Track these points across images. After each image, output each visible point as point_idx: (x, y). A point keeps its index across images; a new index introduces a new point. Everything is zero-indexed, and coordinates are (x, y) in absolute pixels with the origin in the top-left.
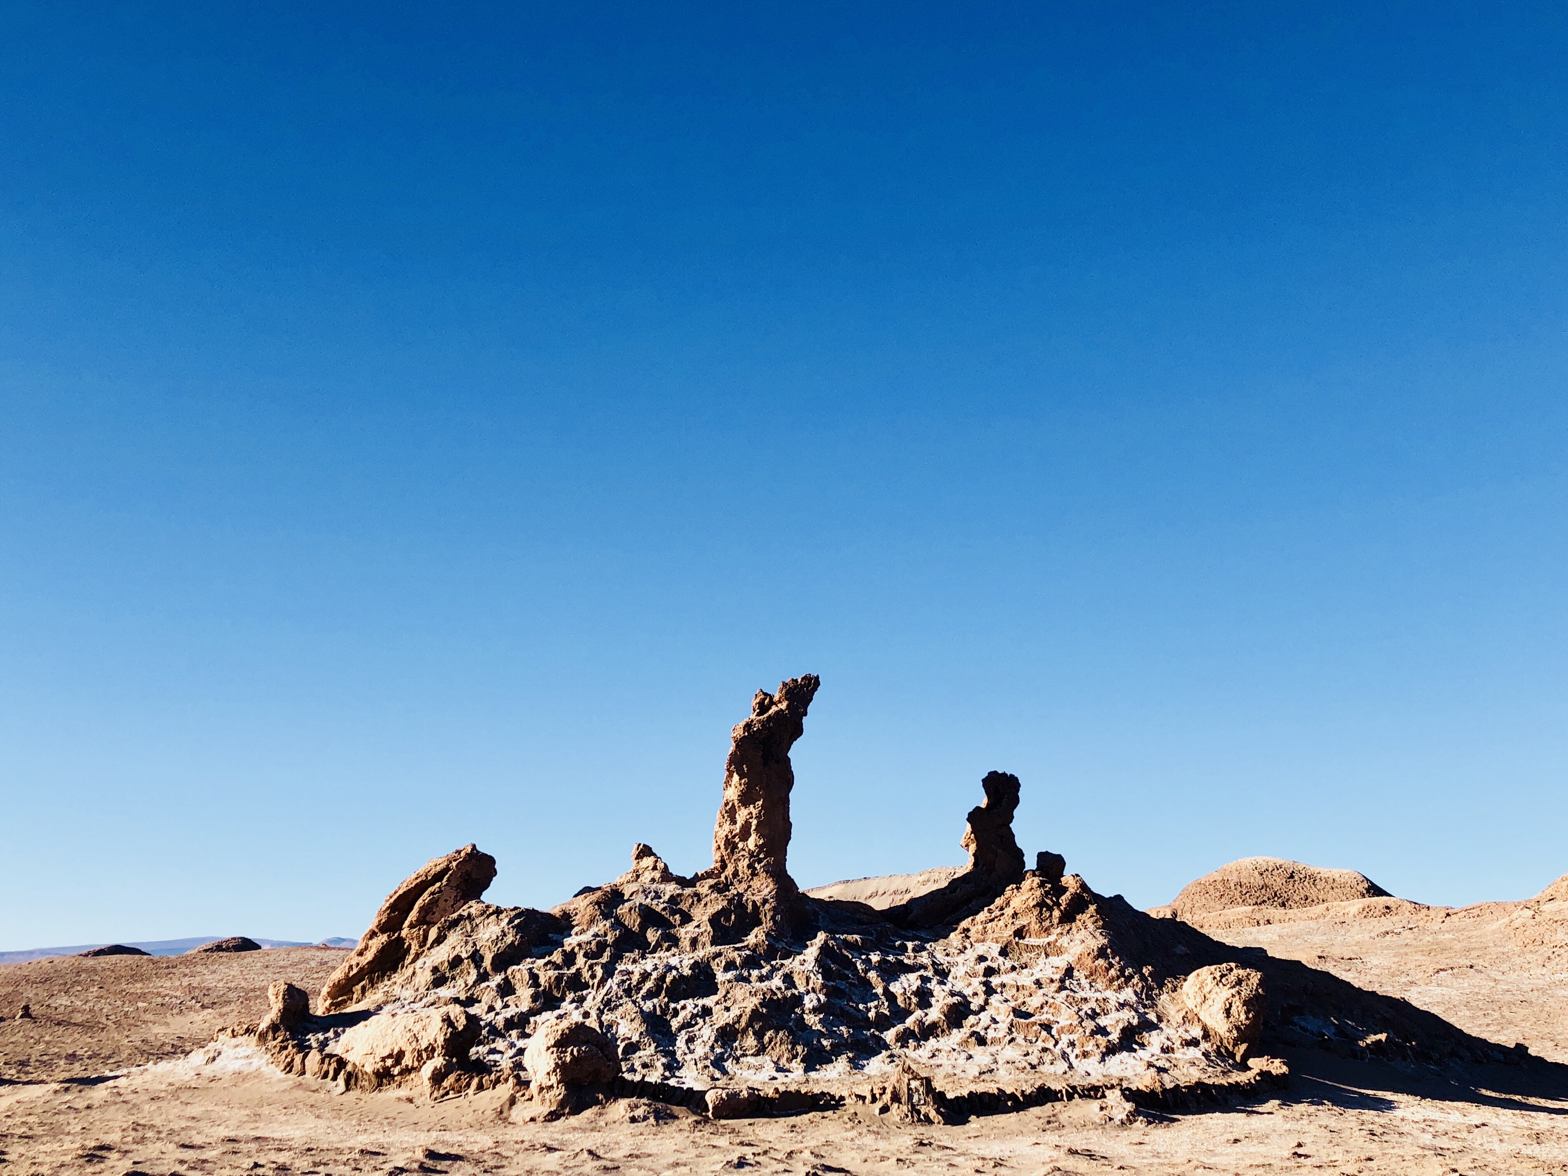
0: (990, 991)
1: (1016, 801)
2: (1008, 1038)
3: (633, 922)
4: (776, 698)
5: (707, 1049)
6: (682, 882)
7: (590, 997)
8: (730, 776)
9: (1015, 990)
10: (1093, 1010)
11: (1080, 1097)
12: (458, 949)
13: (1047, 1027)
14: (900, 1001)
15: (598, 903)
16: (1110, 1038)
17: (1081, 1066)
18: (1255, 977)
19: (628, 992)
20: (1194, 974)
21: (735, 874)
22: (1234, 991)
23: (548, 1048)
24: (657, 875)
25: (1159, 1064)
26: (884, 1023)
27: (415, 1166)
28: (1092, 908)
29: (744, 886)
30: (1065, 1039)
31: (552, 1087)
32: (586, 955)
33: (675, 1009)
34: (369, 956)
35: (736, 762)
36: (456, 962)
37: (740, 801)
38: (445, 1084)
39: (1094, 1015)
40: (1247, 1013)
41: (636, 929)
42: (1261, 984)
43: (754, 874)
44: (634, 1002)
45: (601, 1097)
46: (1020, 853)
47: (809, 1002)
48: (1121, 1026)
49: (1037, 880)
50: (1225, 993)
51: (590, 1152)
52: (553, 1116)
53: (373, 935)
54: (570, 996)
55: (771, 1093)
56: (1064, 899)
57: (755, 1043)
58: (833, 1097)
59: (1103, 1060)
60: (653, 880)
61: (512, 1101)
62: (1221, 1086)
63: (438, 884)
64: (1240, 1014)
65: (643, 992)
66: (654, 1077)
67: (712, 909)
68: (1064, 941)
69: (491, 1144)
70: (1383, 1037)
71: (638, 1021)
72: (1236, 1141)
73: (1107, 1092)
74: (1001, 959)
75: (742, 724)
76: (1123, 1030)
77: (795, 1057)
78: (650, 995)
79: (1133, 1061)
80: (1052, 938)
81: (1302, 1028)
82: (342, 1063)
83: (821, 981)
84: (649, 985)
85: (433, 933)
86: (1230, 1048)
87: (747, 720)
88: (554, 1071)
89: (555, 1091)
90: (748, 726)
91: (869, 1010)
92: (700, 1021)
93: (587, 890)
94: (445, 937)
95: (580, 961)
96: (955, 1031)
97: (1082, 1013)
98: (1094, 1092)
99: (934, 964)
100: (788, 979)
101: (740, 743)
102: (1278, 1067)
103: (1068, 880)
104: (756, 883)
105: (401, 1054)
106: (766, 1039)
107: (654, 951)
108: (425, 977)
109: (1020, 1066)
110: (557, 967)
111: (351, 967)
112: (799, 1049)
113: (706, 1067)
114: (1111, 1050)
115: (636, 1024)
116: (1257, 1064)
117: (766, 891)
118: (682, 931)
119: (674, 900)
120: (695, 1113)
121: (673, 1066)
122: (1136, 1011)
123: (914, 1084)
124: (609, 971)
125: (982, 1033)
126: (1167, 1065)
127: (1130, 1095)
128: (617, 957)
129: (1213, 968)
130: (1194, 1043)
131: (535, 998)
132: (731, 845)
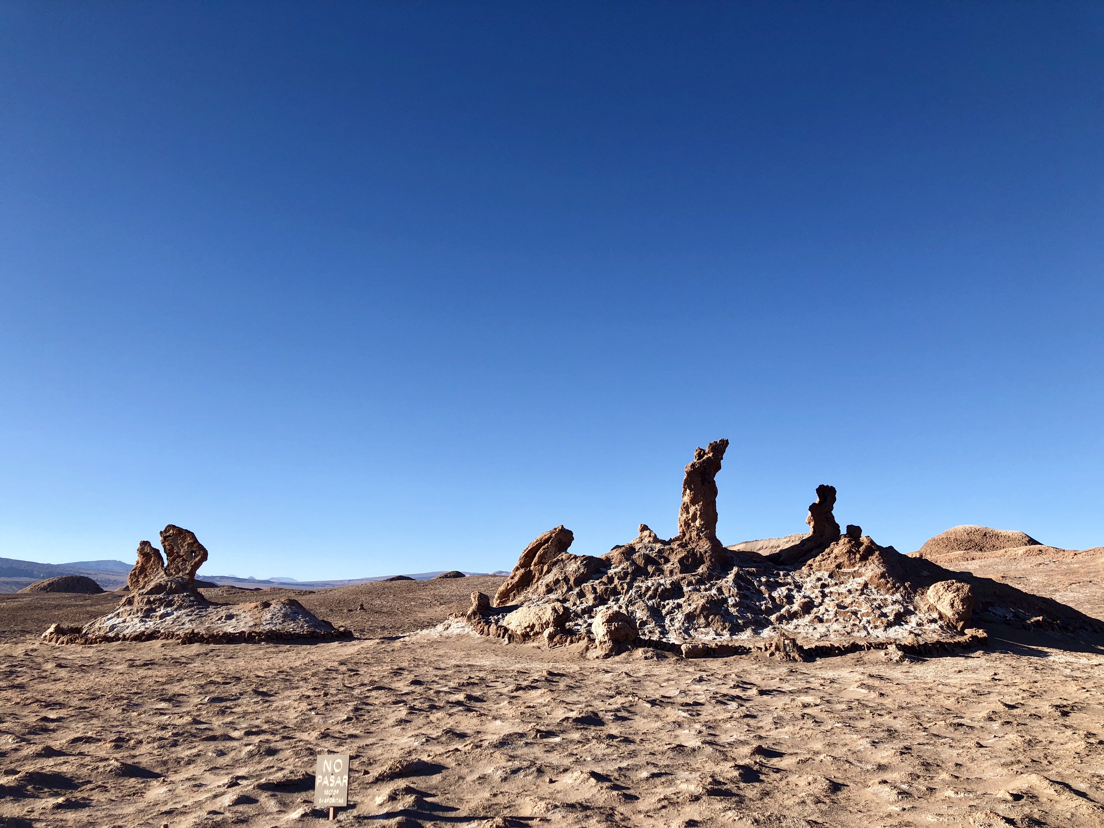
0: (824, 595)
1: (834, 500)
2: (835, 619)
3: (641, 562)
4: (707, 451)
5: (680, 624)
6: (664, 543)
7: (622, 599)
8: (685, 490)
9: (837, 595)
10: (879, 605)
11: (874, 648)
12: (558, 575)
13: (855, 613)
14: (777, 601)
15: (623, 553)
16: (889, 618)
17: (874, 633)
18: (967, 587)
19: (640, 596)
20: (933, 586)
21: (690, 539)
22: (955, 594)
23: (603, 623)
24: (651, 539)
25: (916, 632)
26: (770, 612)
27: (543, 679)
28: (877, 553)
29: (695, 544)
30: (865, 619)
31: (606, 642)
32: (618, 578)
33: (664, 605)
34: (516, 579)
35: (689, 483)
36: (557, 582)
37: (691, 502)
38: (555, 640)
39: (880, 607)
40: (963, 605)
41: (642, 565)
42: (970, 590)
43: (700, 538)
44: (643, 601)
45: (630, 647)
46: (838, 526)
47: (731, 601)
48: (894, 612)
49: (847, 539)
50: (950, 595)
51: (626, 673)
52: (607, 656)
53: (517, 569)
54: (612, 598)
55: (714, 646)
56: (862, 549)
57: (704, 621)
58: (745, 648)
59: (885, 630)
60: (649, 542)
61: (587, 649)
62: (950, 643)
63: (547, 545)
64: (959, 606)
65: (647, 596)
66: (655, 638)
67: (679, 556)
68: (863, 570)
69: (578, 669)
70: (1040, 618)
71: (646, 611)
72: (960, 671)
73: (888, 646)
74: (830, 580)
75: (690, 464)
76: (896, 615)
77: (725, 628)
78: (651, 598)
79: (901, 630)
80: (856, 569)
81: (994, 613)
82: (506, 630)
83: (736, 591)
84: (650, 593)
85: (545, 568)
86: (954, 624)
87: (692, 462)
88: (607, 634)
89: (607, 644)
90: (693, 465)
91: (761, 605)
92: (677, 611)
93: (617, 547)
94: (551, 570)
95: (616, 581)
96: (807, 616)
97: (873, 606)
98: (881, 646)
99: (794, 582)
100: (720, 590)
101: (689, 474)
102: (981, 633)
103: (863, 538)
104: (701, 543)
105: (534, 625)
106: (710, 619)
107: (652, 577)
108: (542, 589)
109: (842, 633)
110: (605, 584)
111: (508, 585)
112: (727, 624)
113: (681, 633)
114: (890, 625)
115: (645, 612)
116: (969, 632)
117: (706, 547)
118: (665, 566)
119: (660, 551)
120: (677, 656)
121: (664, 632)
122: (902, 605)
123: (786, 642)
124: (630, 587)
125: (821, 617)
126: (920, 632)
127: (900, 647)
128: (634, 580)
129: (943, 582)
130: (934, 621)
131: (595, 599)
132: (687, 524)
